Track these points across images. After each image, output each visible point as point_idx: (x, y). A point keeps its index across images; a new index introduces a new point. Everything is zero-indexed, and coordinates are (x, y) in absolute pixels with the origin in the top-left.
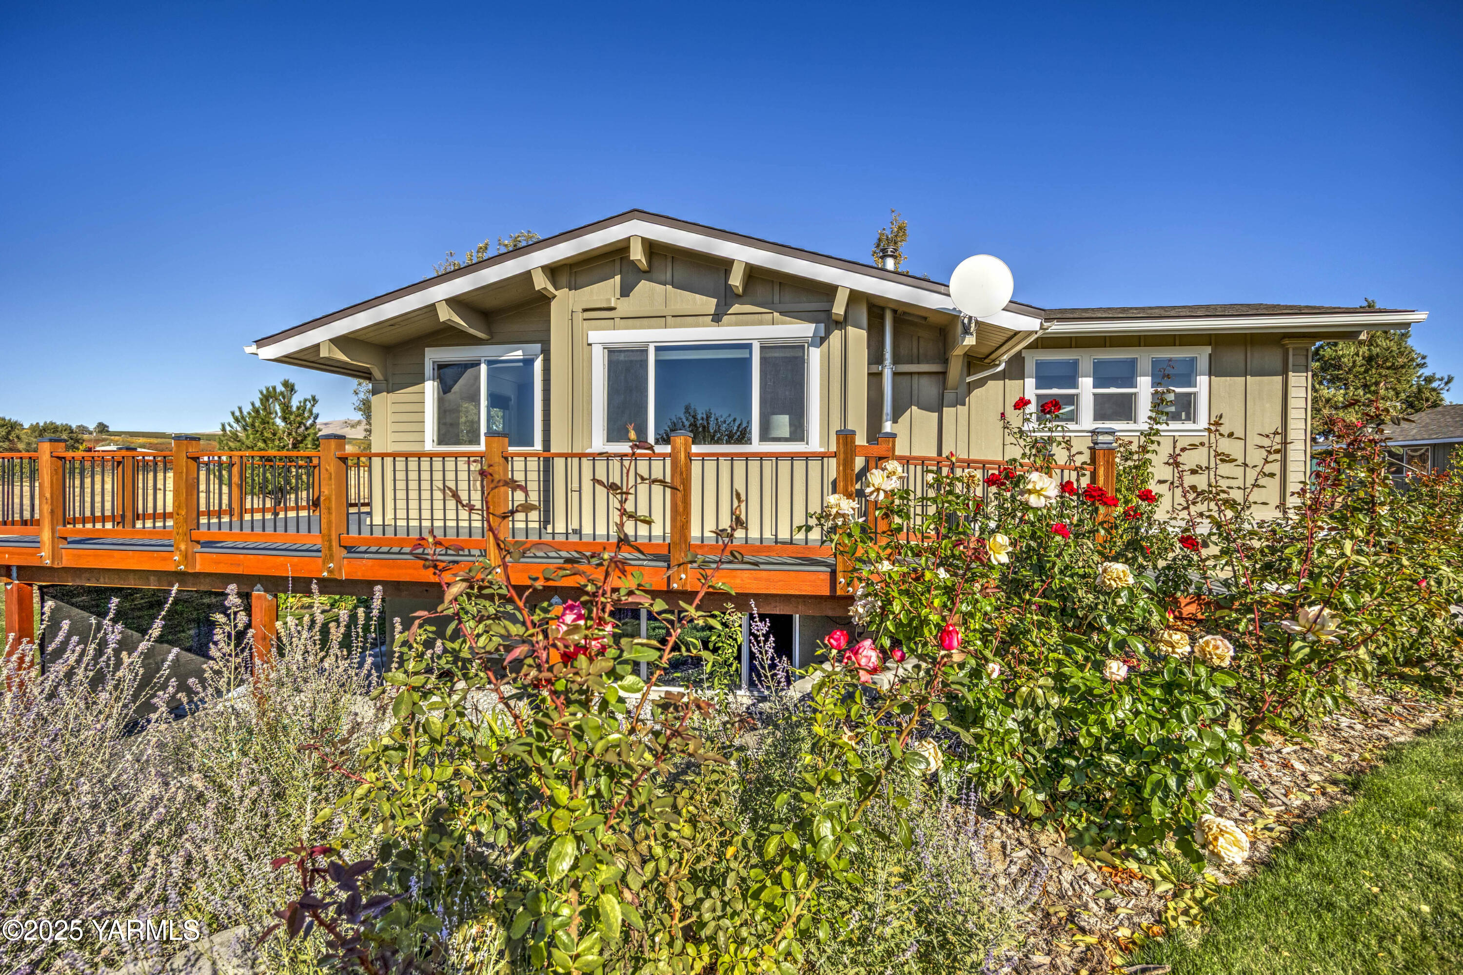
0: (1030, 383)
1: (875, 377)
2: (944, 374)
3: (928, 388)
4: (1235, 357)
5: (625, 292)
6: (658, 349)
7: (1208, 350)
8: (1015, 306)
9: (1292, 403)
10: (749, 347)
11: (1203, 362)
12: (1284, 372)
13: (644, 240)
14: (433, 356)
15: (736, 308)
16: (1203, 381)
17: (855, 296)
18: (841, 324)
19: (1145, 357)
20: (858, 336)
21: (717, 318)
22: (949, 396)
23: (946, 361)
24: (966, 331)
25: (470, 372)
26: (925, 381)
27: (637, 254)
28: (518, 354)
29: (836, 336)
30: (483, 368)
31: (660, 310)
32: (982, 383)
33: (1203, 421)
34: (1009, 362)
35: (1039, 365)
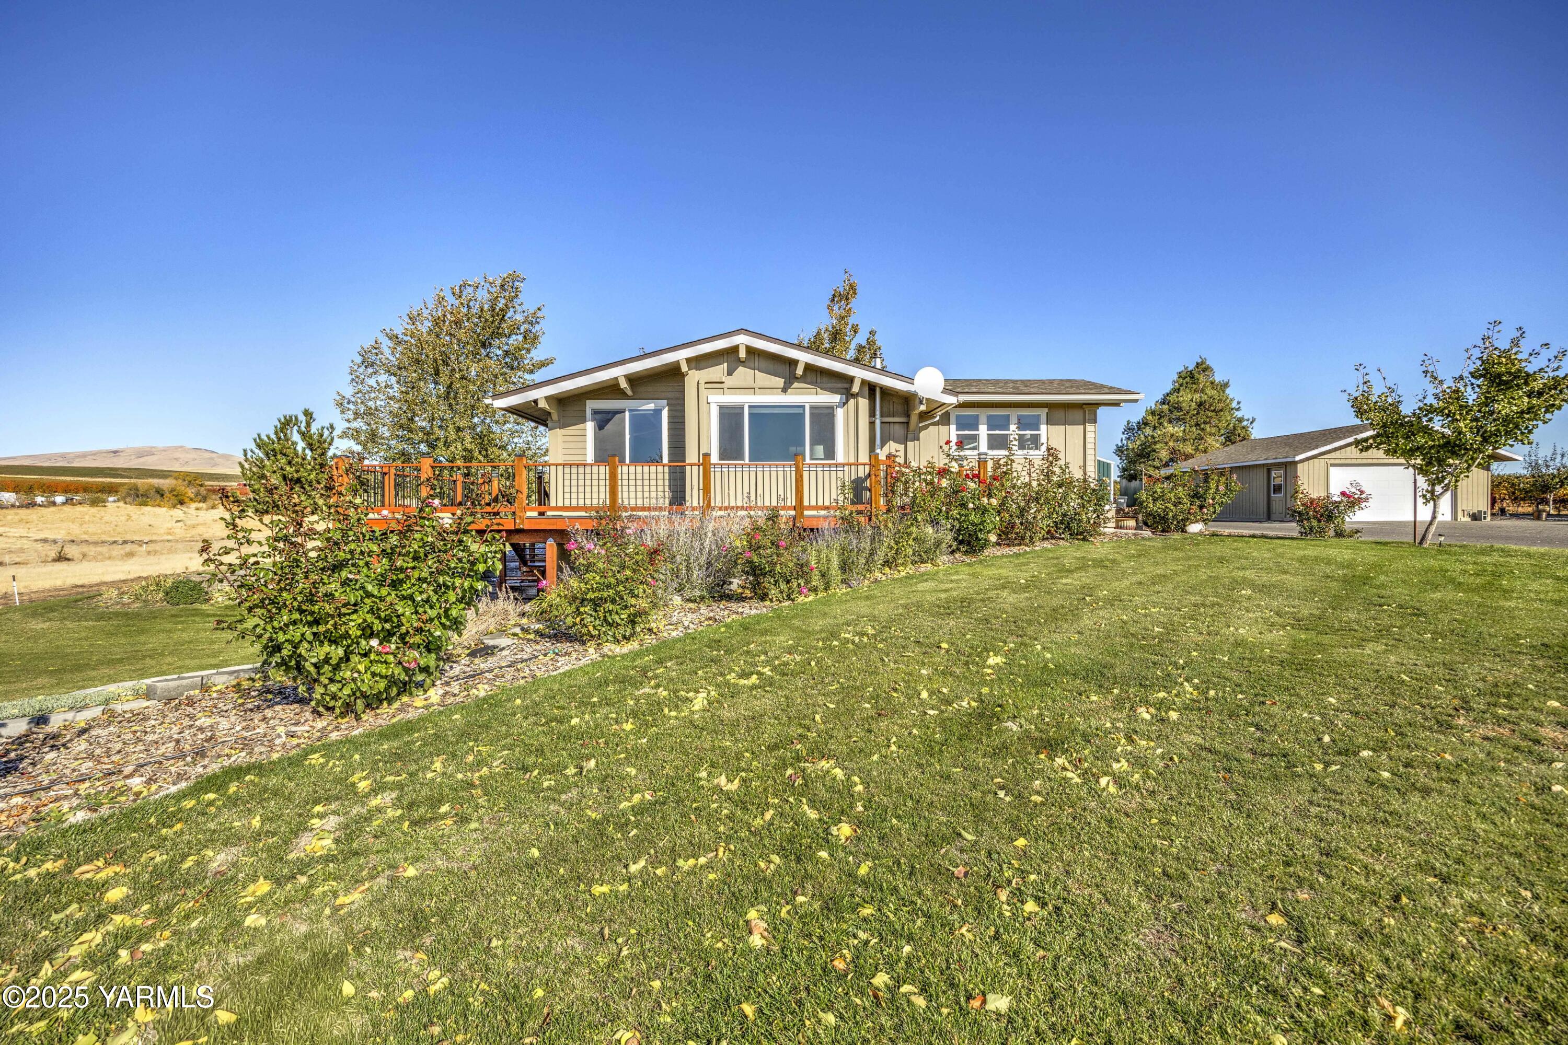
0: (953, 427)
1: (872, 424)
2: (908, 423)
3: (898, 430)
4: (1059, 414)
5: (730, 373)
6: (750, 407)
7: (1046, 410)
8: (946, 391)
9: (1088, 440)
10: (803, 407)
11: (1043, 418)
12: (1084, 424)
13: (747, 347)
14: (591, 405)
15: (796, 385)
16: (1043, 427)
17: (864, 382)
18: (854, 396)
19: (1014, 414)
20: (863, 403)
21: (785, 390)
22: (910, 435)
23: (908, 416)
24: (921, 403)
25: (618, 416)
26: (897, 427)
27: (742, 354)
28: (651, 406)
29: (852, 402)
30: (627, 413)
31: (752, 384)
32: (926, 427)
33: (1044, 448)
34: (941, 416)
35: (958, 417)
